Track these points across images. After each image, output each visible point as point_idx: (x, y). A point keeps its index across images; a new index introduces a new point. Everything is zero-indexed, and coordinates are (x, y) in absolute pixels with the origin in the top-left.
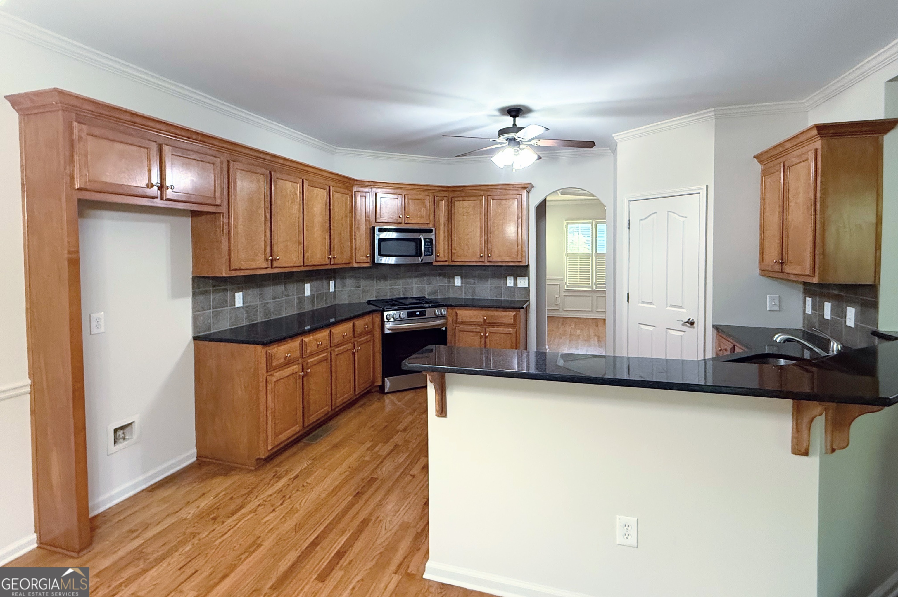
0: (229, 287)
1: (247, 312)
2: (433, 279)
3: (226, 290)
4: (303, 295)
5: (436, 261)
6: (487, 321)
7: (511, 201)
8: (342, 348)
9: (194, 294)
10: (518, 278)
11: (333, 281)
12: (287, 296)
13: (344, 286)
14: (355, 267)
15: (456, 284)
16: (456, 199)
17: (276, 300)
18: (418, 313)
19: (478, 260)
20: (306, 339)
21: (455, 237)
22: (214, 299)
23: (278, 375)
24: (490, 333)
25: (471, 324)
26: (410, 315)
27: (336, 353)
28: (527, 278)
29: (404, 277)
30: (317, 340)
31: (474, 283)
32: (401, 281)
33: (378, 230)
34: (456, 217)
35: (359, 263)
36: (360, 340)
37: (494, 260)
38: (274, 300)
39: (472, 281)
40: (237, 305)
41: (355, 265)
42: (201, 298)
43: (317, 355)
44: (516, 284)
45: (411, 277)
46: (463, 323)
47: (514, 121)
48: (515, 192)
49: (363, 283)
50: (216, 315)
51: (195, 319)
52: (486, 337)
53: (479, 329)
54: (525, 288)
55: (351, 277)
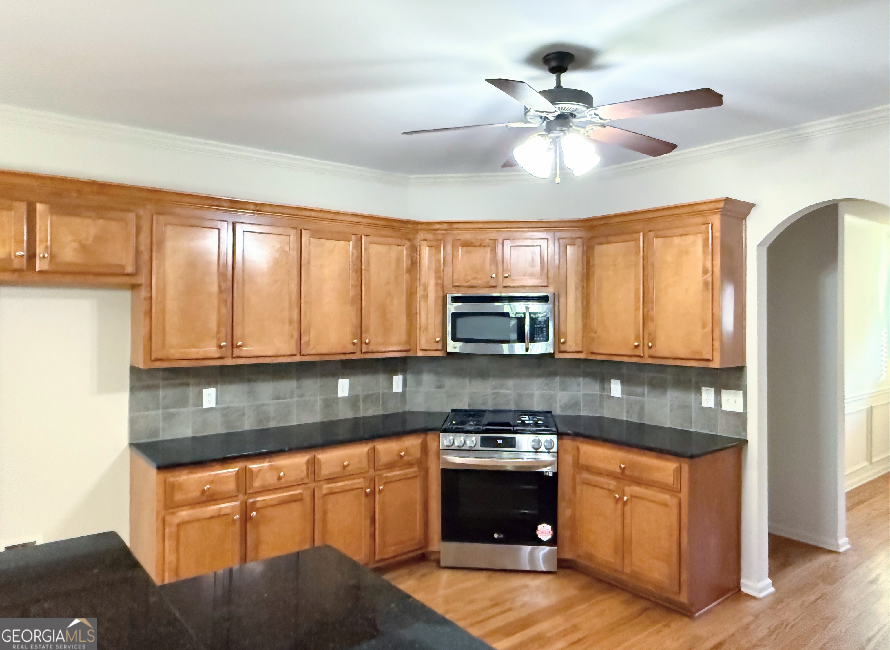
0: (192, 381)
1: (224, 416)
2: (572, 381)
3: (187, 385)
4: (335, 396)
5: (560, 352)
6: (627, 472)
7: (690, 238)
8: (340, 484)
9: (132, 389)
10: (723, 391)
11: (401, 377)
12: (302, 396)
13: (419, 383)
14: (420, 357)
15: (613, 394)
16: (597, 241)
17: (279, 401)
18: (499, 441)
19: (629, 353)
20: (254, 466)
21: (594, 309)
22: (165, 397)
23: (185, 514)
24: (632, 496)
25: (600, 473)
26: (485, 442)
27: (325, 492)
28: (741, 392)
29: (517, 376)
30: (278, 469)
31: (643, 395)
32: (511, 383)
33: (450, 299)
34: (598, 273)
35: (426, 350)
36: (390, 474)
37: (659, 354)
38: (275, 401)
39: (639, 390)
40: (206, 405)
41: (420, 354)
42: (143, 395)
43: (280, 491)
44: (718, 403)
45: (530, 376)
46: (588, 469)
47: (558, 81)
48: (699, 220)
49: (450, 382)
50: (169, 418)
51: (132, 422)
52: (625, 503)
53: (612, 484)
54: (737, 414)
55: (430, 371)
